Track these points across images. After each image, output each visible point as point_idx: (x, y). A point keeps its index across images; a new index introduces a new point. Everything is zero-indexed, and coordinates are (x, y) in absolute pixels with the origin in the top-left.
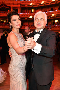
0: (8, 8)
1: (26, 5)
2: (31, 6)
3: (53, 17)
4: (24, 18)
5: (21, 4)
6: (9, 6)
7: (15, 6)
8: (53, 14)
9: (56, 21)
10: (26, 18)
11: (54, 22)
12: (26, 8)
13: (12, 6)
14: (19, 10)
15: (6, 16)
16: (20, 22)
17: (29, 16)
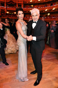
0: (14, 4)
1: (27, 2)
2: (31, 2)
3: (46, 11)
4: (26, 11)
5: (24, 1)
6: (15, 2)
7: (19, 2)
8: (46, 9)
9: (49, 14)
10: (27, 12)
11: (47, 15)
12: (27, 4)
13: (17, 2)
14: (22, 6)
15: (15, 10)
17: (29, 10)
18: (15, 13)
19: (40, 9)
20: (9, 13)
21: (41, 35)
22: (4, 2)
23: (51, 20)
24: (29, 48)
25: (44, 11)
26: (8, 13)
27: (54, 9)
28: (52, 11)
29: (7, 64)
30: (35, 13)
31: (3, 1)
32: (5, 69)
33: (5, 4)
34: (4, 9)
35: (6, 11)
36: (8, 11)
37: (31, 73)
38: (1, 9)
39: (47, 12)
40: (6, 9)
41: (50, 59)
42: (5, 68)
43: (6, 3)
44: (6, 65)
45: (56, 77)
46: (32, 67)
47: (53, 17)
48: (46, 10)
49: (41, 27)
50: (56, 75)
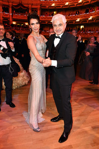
0: (26, 9)
1: (47, 6)
2: (53, 7)
3: (78, 22)
4: (44, 21)
5: (41, 5)
6: (27, 6)
8: (78, 18)
9: (82, 27)
10: (47, 22)
11: (79, 28)
12: (47, 10)
13: (30, 6)
16: (38, 26)
17: (50, 19)
18: (27, 24)
19: (68, 18)
20: (17, 23)
21: (66, 57)
22: (8, 6)
23: (86, 36)
24: (49, 80)
25: (74, 22)
26: (14, 23)
27: (91, 18)
28: (88, 21)
29: (13, 106)
30: (58, 22)
31: (7, 4)
32: (9, 113)
33: (10, 10)
34: (8, 17)
35: (11, 20)
36: (14, 20)
37: (51, 120)
38: (3, 17)
39: (79, 24)
40: (12, 17)
41: (83, 98)
42: (9, 111)
43: (12, 8)
44: (11, 106)
45: (92, 127)
46: (54, 110)
47: (89, 31)
48: (78, 20)
49: (67, 45)
50: (91, 124)
